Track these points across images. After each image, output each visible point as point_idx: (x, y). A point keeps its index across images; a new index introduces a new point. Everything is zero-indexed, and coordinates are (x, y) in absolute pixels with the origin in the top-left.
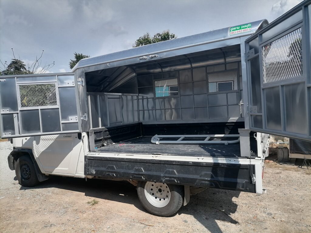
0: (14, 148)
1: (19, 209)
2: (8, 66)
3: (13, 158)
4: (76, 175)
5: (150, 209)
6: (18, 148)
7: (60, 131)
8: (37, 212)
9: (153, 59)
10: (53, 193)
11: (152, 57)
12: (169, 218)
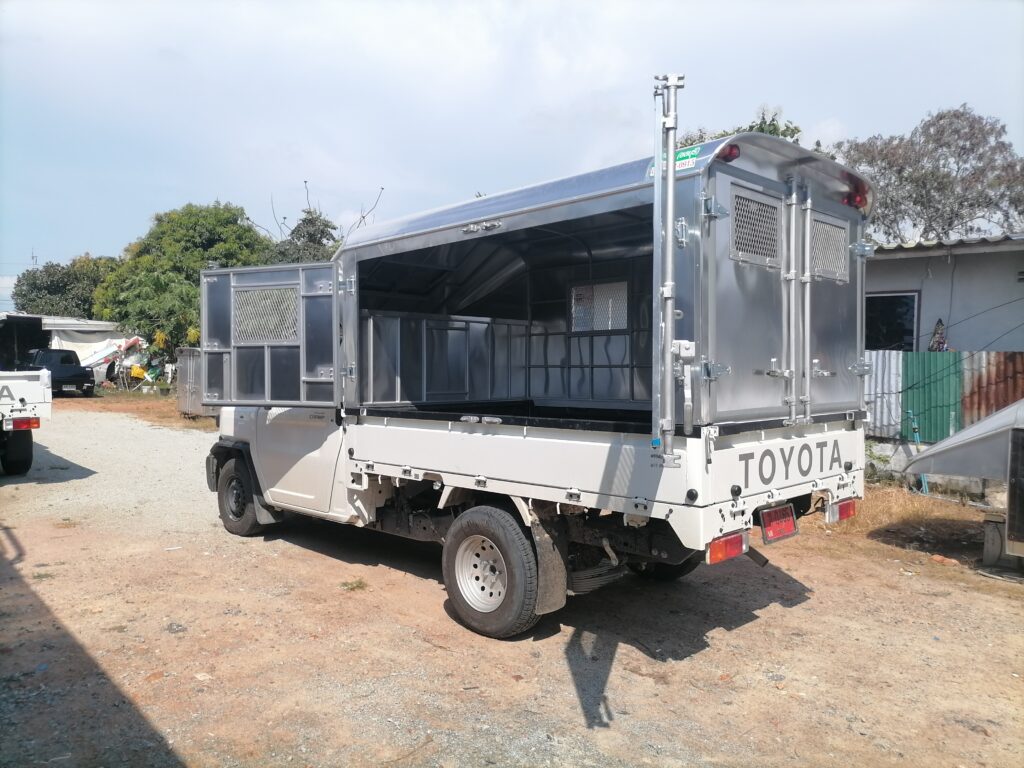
0: (221, 438)
1: (196, 574)
2: (293, 233)
3: (215, 461)
4: (330, 513)
5: (463, 615)
6: (228, 438)
7: (298, 398)
8: (226, 585)
9: (490, 233)
10: (283, 554)
11: (487, 228)
12: (504, 644)
